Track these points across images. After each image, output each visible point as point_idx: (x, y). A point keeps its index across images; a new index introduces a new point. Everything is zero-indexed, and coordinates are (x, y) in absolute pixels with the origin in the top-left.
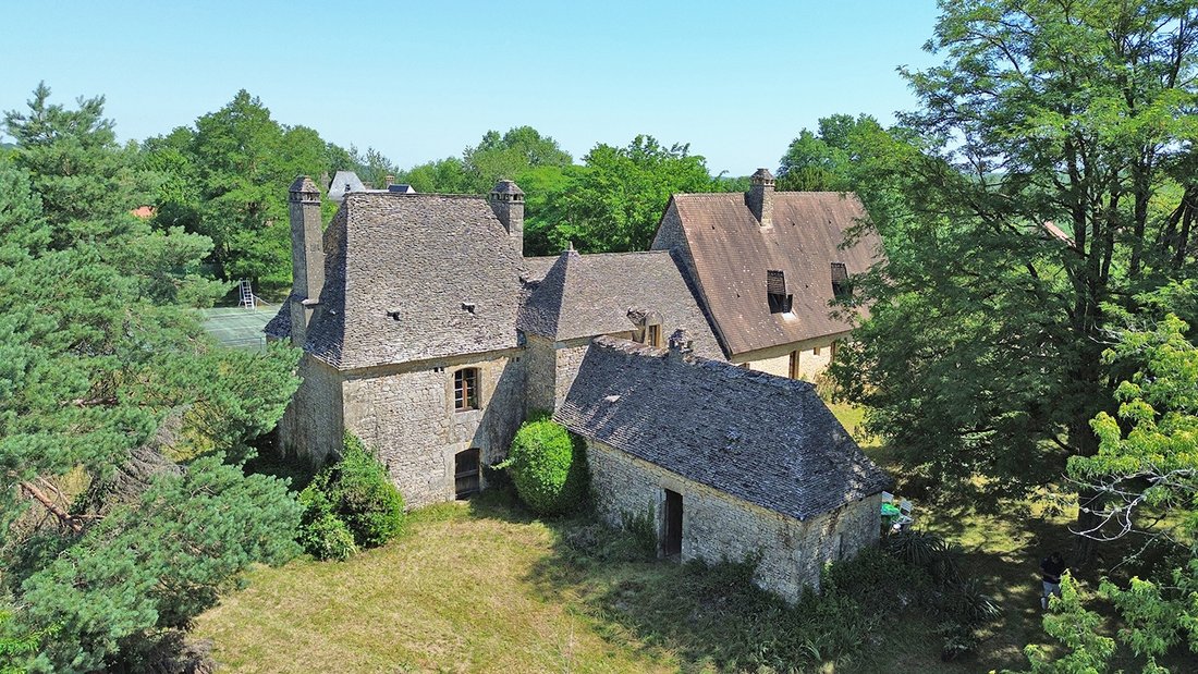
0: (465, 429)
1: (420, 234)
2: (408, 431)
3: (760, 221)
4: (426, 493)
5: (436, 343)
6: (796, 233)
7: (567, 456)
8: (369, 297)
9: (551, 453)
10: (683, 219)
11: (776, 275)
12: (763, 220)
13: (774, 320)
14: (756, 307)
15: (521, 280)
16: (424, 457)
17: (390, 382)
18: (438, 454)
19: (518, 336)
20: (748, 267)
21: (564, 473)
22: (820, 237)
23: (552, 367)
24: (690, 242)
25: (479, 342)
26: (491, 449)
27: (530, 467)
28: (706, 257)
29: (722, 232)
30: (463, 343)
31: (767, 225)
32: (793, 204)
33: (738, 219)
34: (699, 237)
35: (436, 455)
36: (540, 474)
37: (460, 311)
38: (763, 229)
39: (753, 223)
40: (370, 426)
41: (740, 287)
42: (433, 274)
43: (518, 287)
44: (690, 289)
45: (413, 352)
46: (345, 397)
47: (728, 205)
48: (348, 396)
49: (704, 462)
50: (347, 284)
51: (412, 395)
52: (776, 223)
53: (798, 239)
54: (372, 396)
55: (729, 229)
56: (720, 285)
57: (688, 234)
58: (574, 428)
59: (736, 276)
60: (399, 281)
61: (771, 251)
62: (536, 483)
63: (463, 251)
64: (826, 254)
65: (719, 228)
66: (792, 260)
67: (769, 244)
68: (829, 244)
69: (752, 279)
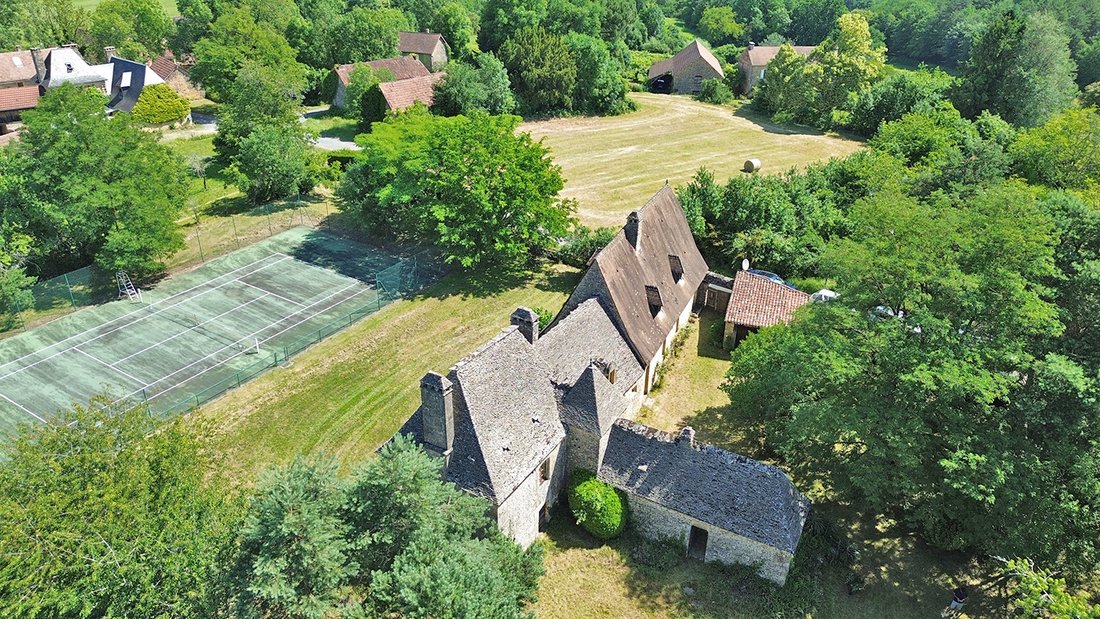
0: (540, 493)
1: (498, 377)
3: (635, 248)
5: (531, 456)
6: (650, 243)
7: (618, 506)
8: (491, 443)
10: (604, 274)
11: (650, 289)
12: (636, 246)
13: (655, 324)
14: (646, 318)
15: (552, 382)
16: (527, 523)
18: (532, 517)
19: (564, 426)
20: (637, 290)
21: (619, 516)
22: (661, 237)
23: (595, 448)
24: (611, 291)
25: (548, 443)
28: (619, 298)
29: (621, 271)
30: (542, 448)
31: (638, 247)
33: (625, 254)
34: (613, 284)
37: (533, 425)
38: (637, 253)
39: (632, 251)
41: (637, 308)
42: (513, 405)
43: (551, 388)
45: (524, 470)
47: (619, 245)
48: (500, 515)
49: (723, 516)
50: (479, 440)
52: (642, 243)
53: (652, 247)
54: (509, 507)
55: (624, 266)
57: (608, 285)
58: (617, 486)
59: (634, 302)
60: (500, 421)
61: (643, 268)
64: (666, 251)
65: (620, 269)
66: (653, 268)
67: (641, 263)
68: (665, 239)
69: (640, 297)
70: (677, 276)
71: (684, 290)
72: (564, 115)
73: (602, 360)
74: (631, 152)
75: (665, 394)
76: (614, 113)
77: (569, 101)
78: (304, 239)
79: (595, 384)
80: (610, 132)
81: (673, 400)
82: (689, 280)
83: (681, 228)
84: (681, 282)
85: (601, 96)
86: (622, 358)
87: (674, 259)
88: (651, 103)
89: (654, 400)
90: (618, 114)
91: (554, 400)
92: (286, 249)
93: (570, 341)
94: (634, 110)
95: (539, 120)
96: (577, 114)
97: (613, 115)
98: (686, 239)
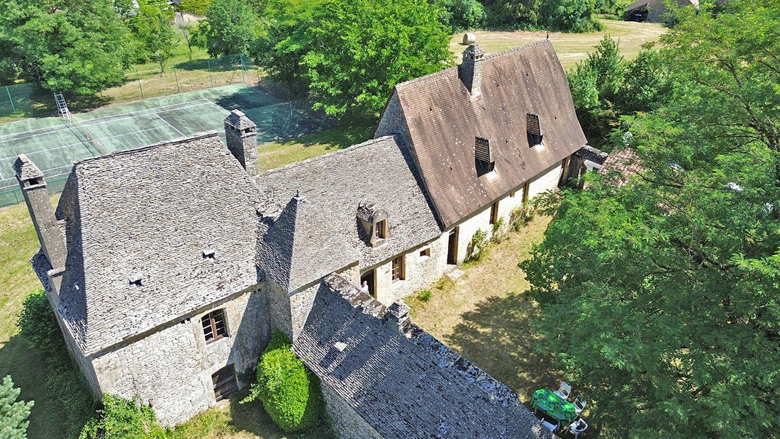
0: (218, 355)
1: (156, 189)
2: (164, 375)
3: (470, 91)
4: (190, 409)
5: (179, 300)
6: (500, 94)
7: (304, 391)
8: (109, 269)
9: (290, 389)
10: (404, 108)
11: (482, 142)
12: (473, 90)
13: (479, 183)
14: (465, 174)
15: (258, 214)
16: (183, 387)
17: (138, 346)
18: (196, 380)
19: (258, 271)
20: (460, 139)
22: (520, 92)
23: (288, 307)
24: (411, 130)
25: (220, 288)
26: (243, 360)
27: (273, 399)
28: (424, 140)
29: (438, 111)
30: (205, 294)
31: (476, 91)
32: (498, 65)
33: (452, 94)
34: (419, 123)
35: (194, 382)
36: (282, 406)
37: (202, 260)
38: (473, 98)
39: (465, 94)
40: (127, 383)
41: (453, 159)
42: (172, 228)
43: (255, 221)
44: (411, 169)
45: (158, 316)
46: (97, 371)
47: (444, 82)
48: (100, 369)
50: (85, 262)
51: (164, 347)
52: (484, 89)
53: (501, 98)
54: (125, 361)
55: (445, 106)
56: (436, 163)
57: (409, 122)
58: (309, 363)
59: (449, 150)
60: (138, 245)
61: (479, 117)
62: (279, 413)
63: (200, 197)
64: (523, 106)
65: (434, 107)
66: (496, 121)
67: (477, 111)
68: (526, 96)
69: (463, 149)
70: (534, 139)
71: (541, 157)
72: (528, 29)
73: (372, 206)
74: (577, 57)
75: (481, 269)
76: (578, 31)
77: (534, 16)
78: (236, 91)
79: (297, 221)
80: (566, 42)
81: (487, 277)
82: (552, 147)
83: (557, 90)
84: (538, 148)
85: (566, 14)
86: (412, 212)
87: (533, 119)
88: (619, 27)
89: (463, 272)
90: (581, 32)
91: (253, 236)
92: (214, 97)
93: (332, 177)
94: (599, 30)
95: (503, 30)
96: (541, 29)
97: (576, 32)
98: (561, 104)
